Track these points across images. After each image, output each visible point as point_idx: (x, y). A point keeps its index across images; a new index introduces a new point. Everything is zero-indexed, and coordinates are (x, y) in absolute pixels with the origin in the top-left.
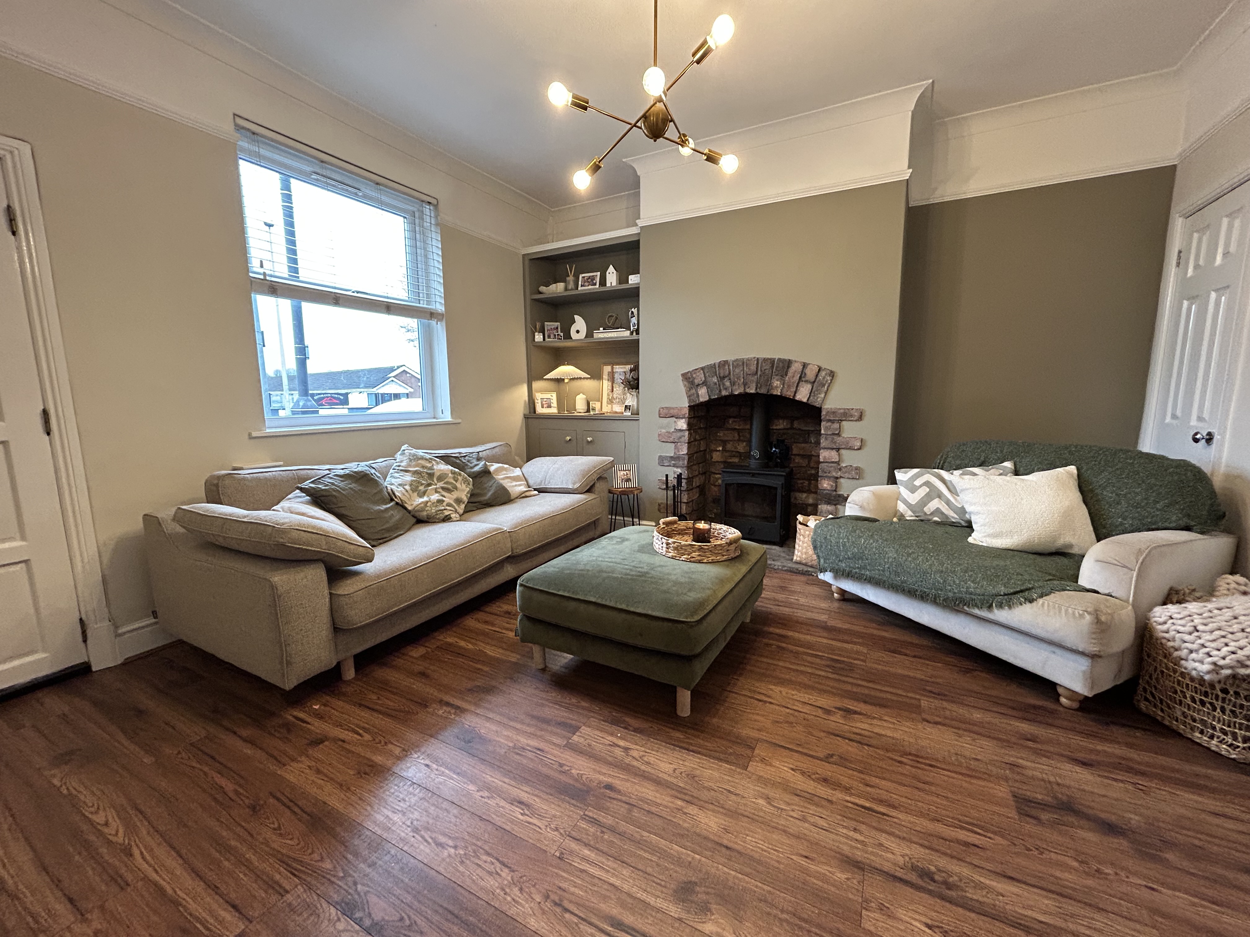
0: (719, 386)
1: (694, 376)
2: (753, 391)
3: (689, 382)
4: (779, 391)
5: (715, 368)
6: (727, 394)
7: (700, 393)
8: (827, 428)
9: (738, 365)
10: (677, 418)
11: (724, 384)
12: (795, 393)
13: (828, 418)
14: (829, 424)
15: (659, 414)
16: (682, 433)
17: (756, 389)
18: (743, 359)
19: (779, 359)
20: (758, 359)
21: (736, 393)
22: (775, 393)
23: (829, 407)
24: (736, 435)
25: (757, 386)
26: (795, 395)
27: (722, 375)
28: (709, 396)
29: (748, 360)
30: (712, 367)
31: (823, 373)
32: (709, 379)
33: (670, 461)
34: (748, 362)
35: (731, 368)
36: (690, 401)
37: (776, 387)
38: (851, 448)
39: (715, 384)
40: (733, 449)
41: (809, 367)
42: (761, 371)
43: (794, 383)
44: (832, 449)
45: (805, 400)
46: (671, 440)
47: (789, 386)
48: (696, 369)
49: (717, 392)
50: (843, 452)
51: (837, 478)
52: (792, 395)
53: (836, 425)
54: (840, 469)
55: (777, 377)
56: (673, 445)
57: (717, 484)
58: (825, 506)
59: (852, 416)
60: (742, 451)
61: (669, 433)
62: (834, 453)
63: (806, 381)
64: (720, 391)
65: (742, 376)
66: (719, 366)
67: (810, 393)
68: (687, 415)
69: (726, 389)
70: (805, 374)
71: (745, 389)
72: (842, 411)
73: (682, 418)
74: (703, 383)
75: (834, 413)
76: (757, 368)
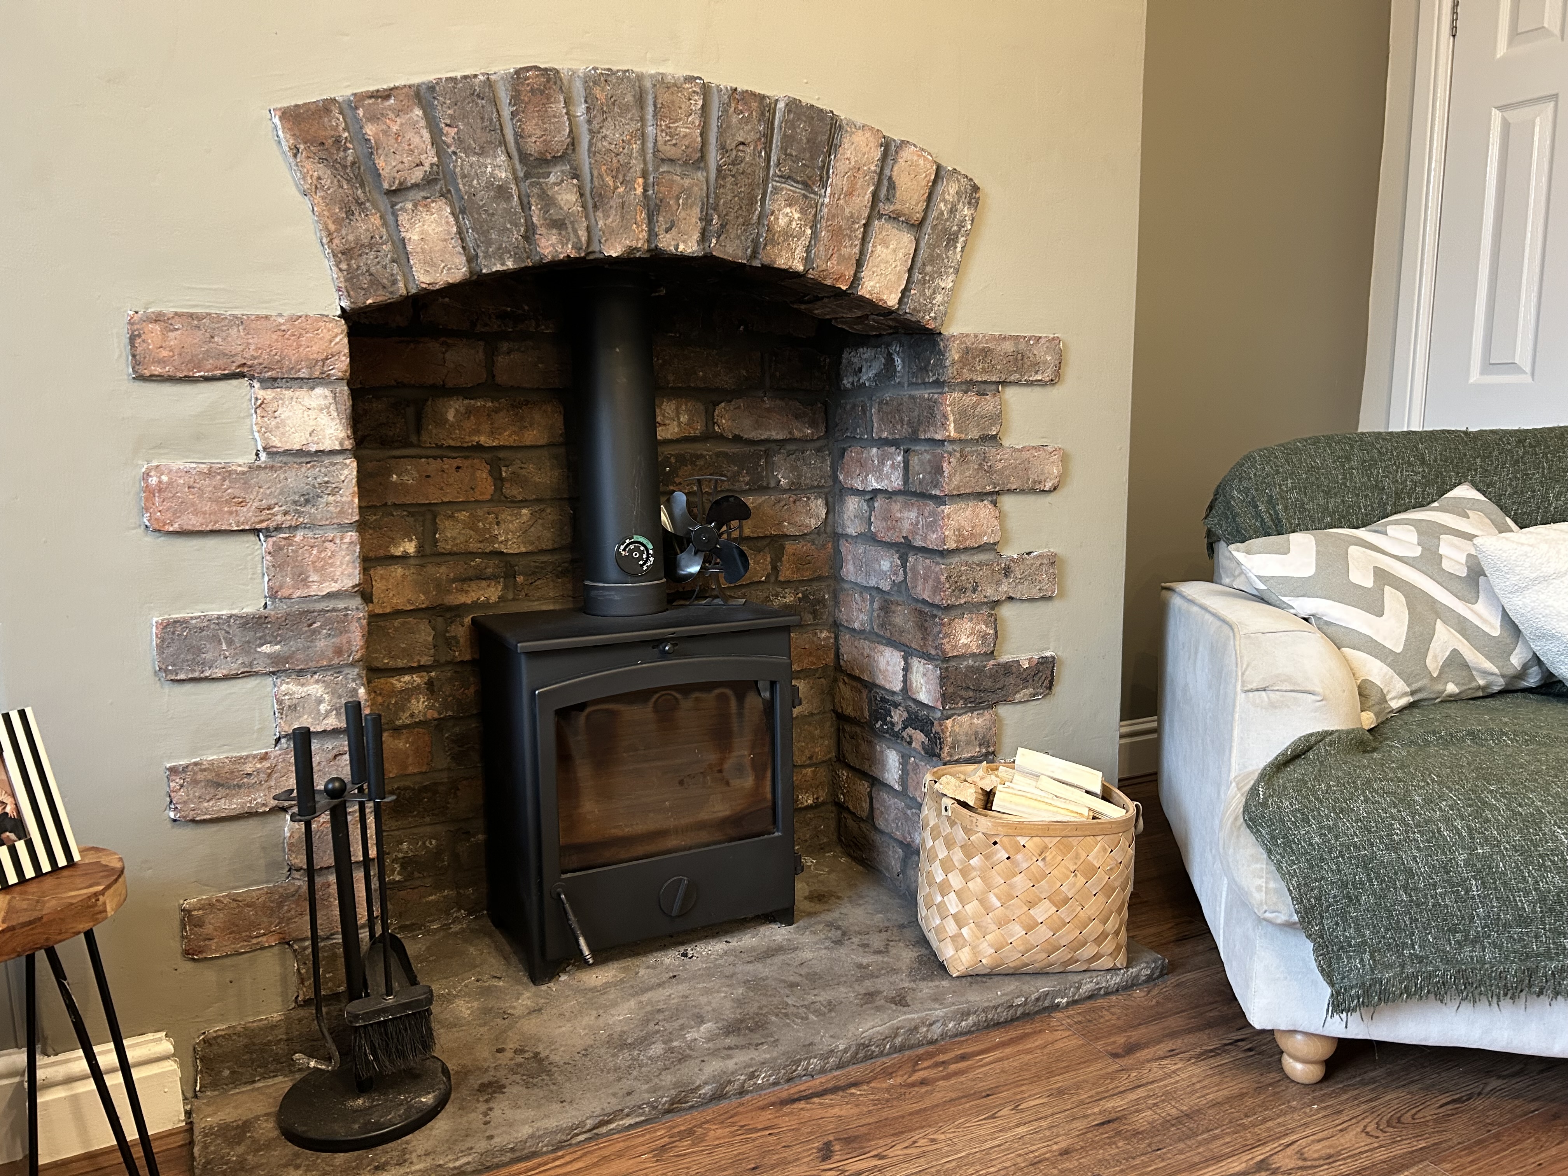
0: (525, 206)
2: (689, 246)
3: (337, 167)
4: (800, 253)
5: (495, 102)
6: (568, 251)
7: (413, 236)
8: (963, 417)
9: (613, 101)
10: (271, 382)
11: (548, 201)
12: (859, 264)
13: (967, 375)
14: (971, 398)
15: (136, 360)
16: (315, 473)
17: (704, 237)
21: (614, 251)
22: (781, 263)
23: (965, 330)
25: (706, 220)
26: (856, 279)
27: (533, 147)
28: (471, 259)
29: (661, 82)
30: (476, 96)
31: (950, 190)
32: (462, 162)
35: (580, 110)
36: (351, 281)
37: (787, 234)
38: (1035, 490)
39: (502, 192)
41: (906, 154)
42: (723, 148)
43: (852, 219)
44: (980, 496)
45: (892, 300)
47: (837, 234)
49: (516, 236)
50: (1008, 502)
51: (997, 603)
52: (850, 273)
53: (989, 405)
54: (1007, 571)
55: (788, 189)
57: (404, 719)
58: (965, 718)
59: (1036, 366)
62: (985, 509)
63: (894, 218)
64: (529, 234)
65: (637, 166)
66: (516, 99)
67: (910, 270)
68: (341, 364)
69: (558, 225)
70: (892, 186)
71: (652, 234)
72: (1009, 347)
73: (311, 382)
74: (429, 181)
75: (986, 353)
76: (704, 143)
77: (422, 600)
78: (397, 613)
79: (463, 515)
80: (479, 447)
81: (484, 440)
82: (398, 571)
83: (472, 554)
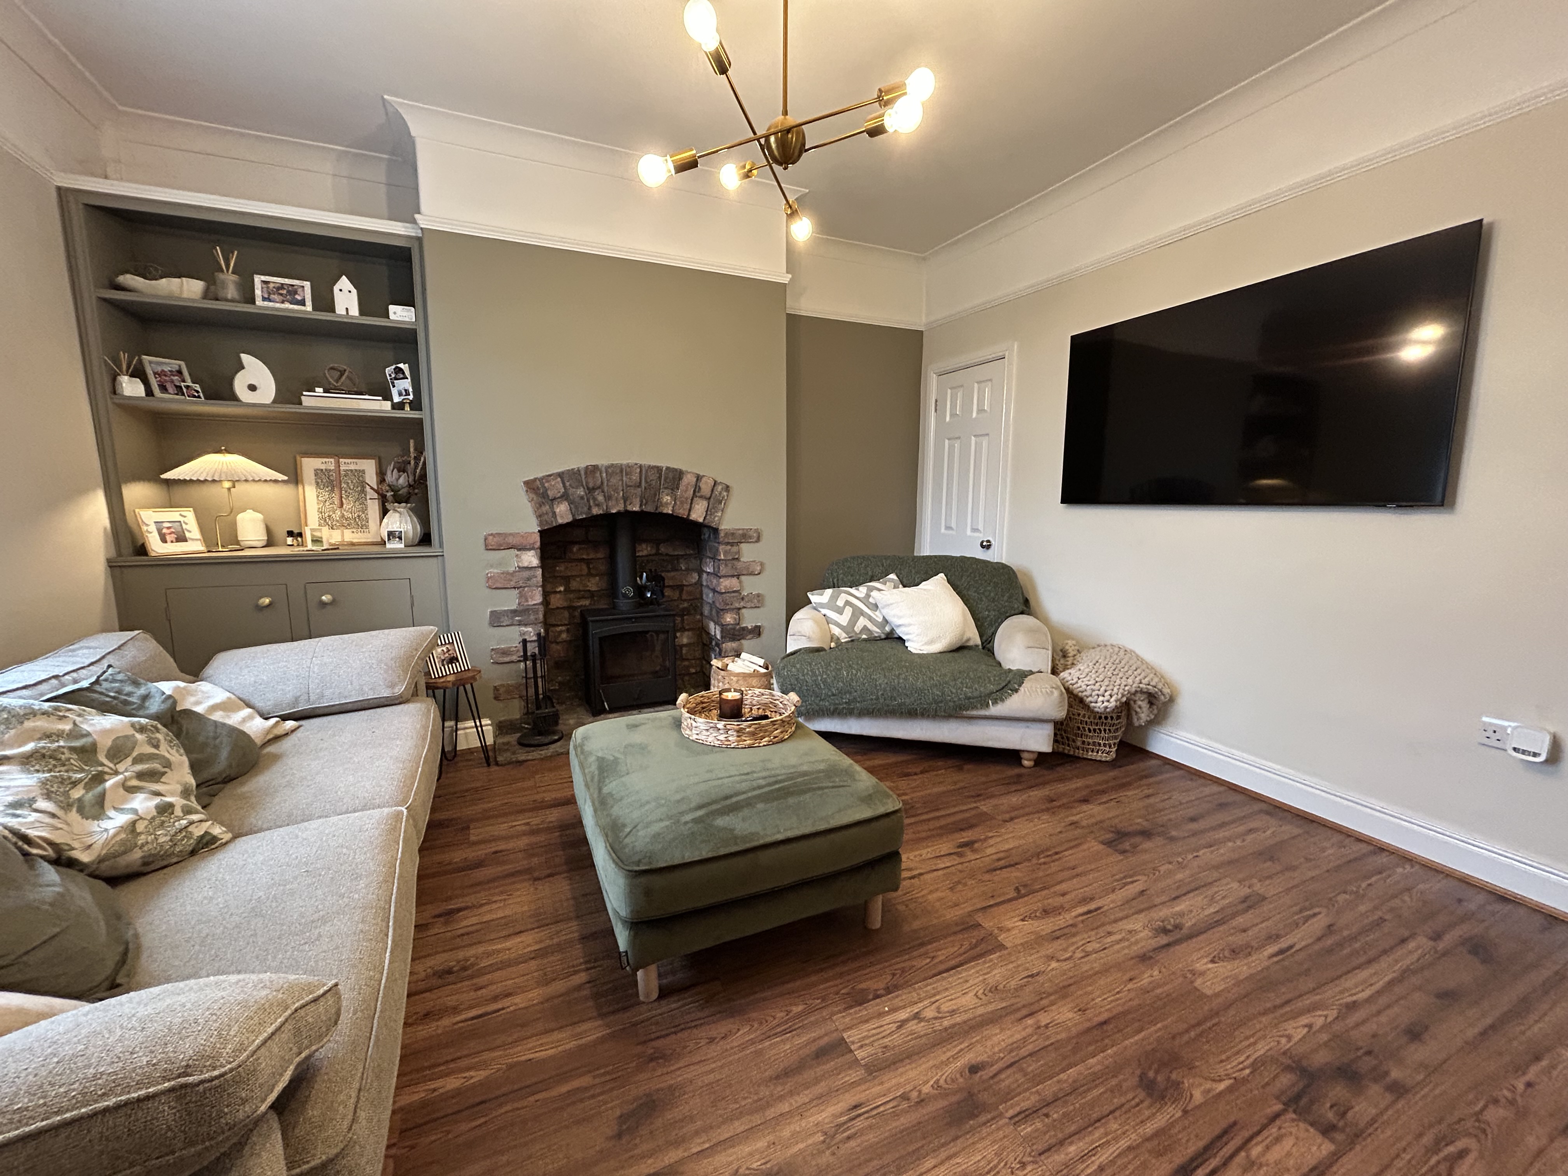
0: (588, 500)
1: (546, 485)
2: (636, 509)
3: (536, 494)
4: (671, 508)
5: (580, 475)
6: (601, 512)
7: (557, 510)
8: (726, 553)
9: (613, 472)
10: (519, 550)
11: (595, 499)
12: (690, 510)
13: (726, 540)
14: (729, 547)
15: (486, 546)
16: (531, 573)
17: (641, 506)
18: (621, 465)
19: (668, 468)
20: (641, 466)
21: (614, 511)
22: (665, 511)
23: (728, 527)
24: (584, 567)
25: (641, 502)
26: (689, 515)
27: (591, 485)
28: (573, 516)
29: (628, 466)
30: (574, 473)
31: (719, 488)
32: (571, 491)
33: (512, 618)
34: (628, 470)
35: (604, 475)
36: (541, 524)
37: (667, 504)
38: (752, 574)
39: (582, 498)
40: (581, 588)
41: (704, 479)
42: (646, 482)
43: (687, 499)
44: (733, 576)
45: (701, 520)
46: (513, 584)
47: (682, 503)
48: (550, 476)
49: (586, 509)
50: (743, 578)
51: (739, 609)
52: (686, 513)
53: (735, 549)
54: (743, 599)
55: (666, 491)
56: (517, 591)
57: (560, 640)
58: (729, 644)
59: (750, 537)
60: (594, 588)
61: (508, 573)
62: (734, 581)
63: (701, 497)
64: (590, 508)
65: (621, 488)
66: (586, 473)
67: (707, 512)
68: (538, 544)
69: (598, 505)
70: (700, 488)
71: (625, 506)
72: (741, 532)
73: (530, 549)
74: (562, 497)
75: (733, 534)
76: (640, 479)
77: (565, 604)
78: (558, 608)
79: (578, 579)
80: (584, 559)
81: (585, 557)
82: (558, 596)
83: (580, 591)
